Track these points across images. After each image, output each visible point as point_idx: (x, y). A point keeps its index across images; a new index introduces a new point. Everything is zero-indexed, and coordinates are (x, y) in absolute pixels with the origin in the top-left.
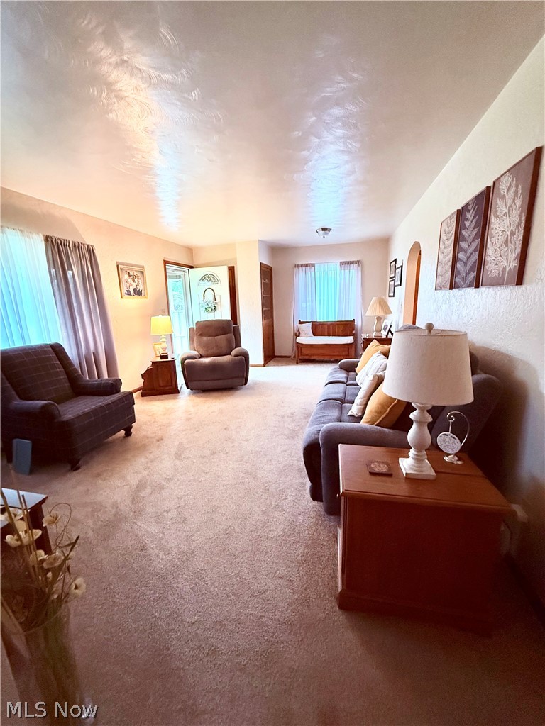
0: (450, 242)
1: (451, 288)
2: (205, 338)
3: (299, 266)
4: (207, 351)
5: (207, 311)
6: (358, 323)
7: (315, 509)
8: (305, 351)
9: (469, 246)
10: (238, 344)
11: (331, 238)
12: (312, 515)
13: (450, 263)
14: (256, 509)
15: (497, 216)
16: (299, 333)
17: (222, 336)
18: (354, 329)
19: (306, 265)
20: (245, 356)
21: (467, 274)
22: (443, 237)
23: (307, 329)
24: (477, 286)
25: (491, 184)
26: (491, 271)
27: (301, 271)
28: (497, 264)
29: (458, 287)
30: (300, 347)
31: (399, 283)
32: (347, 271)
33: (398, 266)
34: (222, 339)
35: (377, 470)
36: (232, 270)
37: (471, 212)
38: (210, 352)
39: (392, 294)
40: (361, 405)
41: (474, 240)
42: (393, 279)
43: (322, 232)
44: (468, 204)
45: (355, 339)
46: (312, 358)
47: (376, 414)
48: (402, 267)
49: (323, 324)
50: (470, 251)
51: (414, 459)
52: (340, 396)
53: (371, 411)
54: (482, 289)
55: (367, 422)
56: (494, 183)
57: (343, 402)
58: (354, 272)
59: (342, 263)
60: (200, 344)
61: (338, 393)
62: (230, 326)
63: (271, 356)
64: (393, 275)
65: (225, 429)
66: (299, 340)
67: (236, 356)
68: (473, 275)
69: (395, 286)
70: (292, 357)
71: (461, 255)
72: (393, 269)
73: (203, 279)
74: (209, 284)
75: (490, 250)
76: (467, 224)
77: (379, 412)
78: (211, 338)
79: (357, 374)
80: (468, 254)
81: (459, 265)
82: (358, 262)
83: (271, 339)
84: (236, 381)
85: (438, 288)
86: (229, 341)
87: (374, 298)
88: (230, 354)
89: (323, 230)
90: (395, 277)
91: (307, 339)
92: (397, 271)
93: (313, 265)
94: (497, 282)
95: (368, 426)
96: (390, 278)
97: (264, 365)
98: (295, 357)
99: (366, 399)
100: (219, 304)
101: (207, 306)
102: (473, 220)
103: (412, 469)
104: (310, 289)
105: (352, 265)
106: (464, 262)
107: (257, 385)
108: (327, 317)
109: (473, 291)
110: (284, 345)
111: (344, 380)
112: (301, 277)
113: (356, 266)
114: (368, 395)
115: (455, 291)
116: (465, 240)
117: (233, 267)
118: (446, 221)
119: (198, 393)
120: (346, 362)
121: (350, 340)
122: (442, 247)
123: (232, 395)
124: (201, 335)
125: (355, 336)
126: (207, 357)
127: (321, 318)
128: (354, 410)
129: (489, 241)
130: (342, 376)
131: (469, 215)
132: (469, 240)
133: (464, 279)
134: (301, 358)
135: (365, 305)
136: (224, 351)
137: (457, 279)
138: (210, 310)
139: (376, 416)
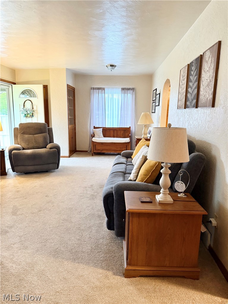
0: (184, 82)
1: (185, 108)
2: (26, 136)
3: (94, 89)
4: (28, 145)
5: (26, 116)
6: (133, 129)
7: (109, 235)
8: (98, 147)
9: (193, 85)
10: (51, 141)
11: (116, 71)
12: (108, 239)
13: (185, 94)
14: (73, 238)
15: (204, 71)
16: (94, 135)
17: (40, 135)
18: (130, 133)
19: (99, 89)
20: (58, 149)
21: (192, 100)
22: (181, 78)
23: (100, 132)
24: (197, 107)
25: (202, 54)
26: (202, 100)
27: (95, 93)
28: (204, 96)
29: (189, 108)
30: (95, 144)
31: (158, 104)
32: (126, 95)
33: (158, 93)
34: (39, 137)
35: (145, 200)
36: (46, 88)
37: (194, 66)
38: (31, 145)
39: (154, 111)
40: (135, 173)
41: (195, 82)
42: (154, 101)
43: (110, 67)
44: (192, 62)
45: (131, 140)
46: (103, 152)
47: (144, 176)
48: (160, 94)
49: (110, 129)
50: (193, 88)
51: (163, 193)
52: (123, 170)
53: (141, 175)
54: (199, 109)
55: (139, 181)
56: (203, 54)
57: (125, 174)
58: (130, 96)
59: (123, 89)
60: (23, 140)
61: (122, 169)
62: (45, 128)
63: (74, 151)
64: (154, 99)
65: (46, 196)
66: (94, 139)
67: (50, 148)
68: (195, 101)
69: (156, 106)
70: (89, 151)
71: (189, 90)
72: (154, 95)
73: (23, 93)
74: (28, 97)
75: (202, 89)
76: (192, 73)
77: (146, 175)
78: (31, 136)
79: (133, 159)
80: (193, 90)
81: (189, 95)
82: (133, 89)
83: (74, 138)
84: (51, 166)
85: (179, 108)
86: (45, 138)
87: (142, 113)
88: (46, 148)
89: (112, 66)
90: (155, 100)
91: (100, 139)
92: (157, 96)
93: (104, 89)
94: (205, 106)
95: (140, 182)
96: (153, 101)
97: (69, 157)
98: (91, 151)
99: (138, 169)
100: (36, 112)
101: (26, 113)
102: (195, 71)
103: (162, 199)
104: (101, 106)
105: (129, 91)
106: (191, 94)
107: (66, 169)
108: (113, 124)
109: (195, 110)
110: (83, 143)
111: (125, 162)
112: (96, 97)
113: (131, 91)
114: (140, 167)
115: (187, 109)
116: (191, 82)
117: (47, 86)
118: (182, 70)
119: (22, 175)
120: (126, 152)
121: (127, 140)
122: (181, 84)
123: (48, 175)
124: (24, 133)
125: (131, 137)
126: (28, 149)
127: (108, 125)
128: (132, 177)
129: (201, 83)
130: (123, 160)
131: (193, 68)
132: (193, 81)
133: (191, 103)
134: (95, 151)
135: (137, 117)
136: (41, 145)
137: (188, 103)
138: (29, 116)
139: (144, 177)
